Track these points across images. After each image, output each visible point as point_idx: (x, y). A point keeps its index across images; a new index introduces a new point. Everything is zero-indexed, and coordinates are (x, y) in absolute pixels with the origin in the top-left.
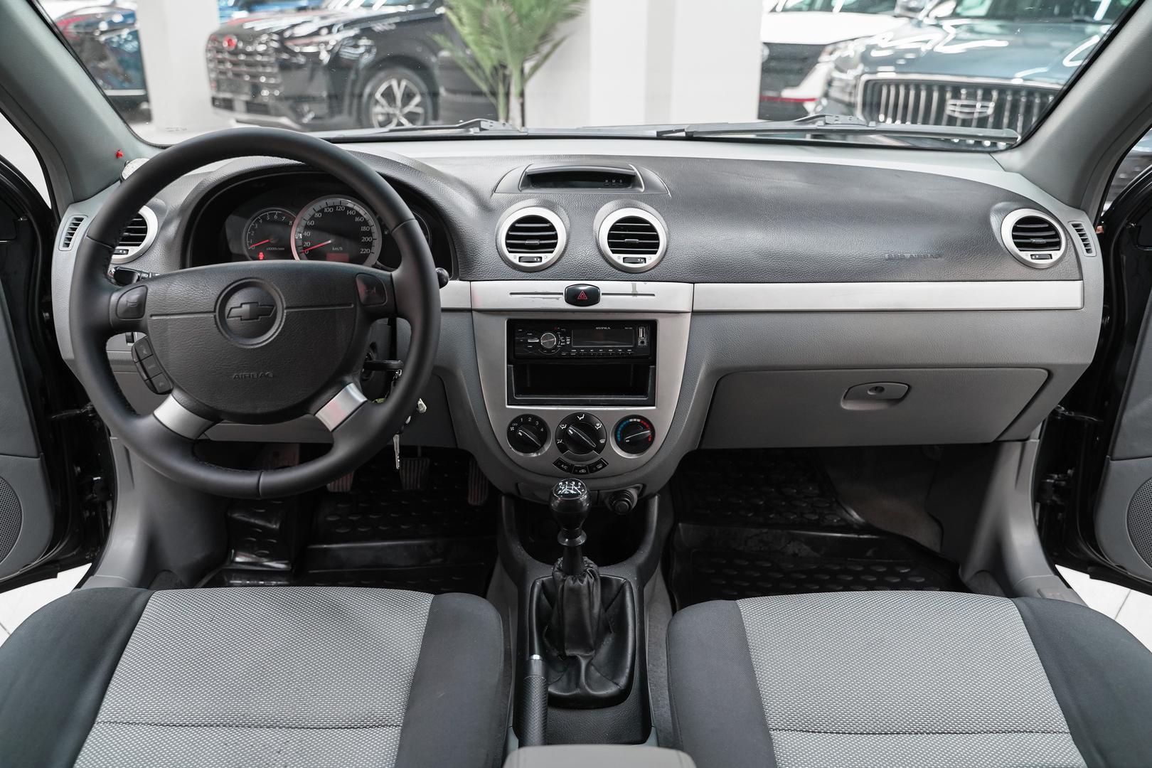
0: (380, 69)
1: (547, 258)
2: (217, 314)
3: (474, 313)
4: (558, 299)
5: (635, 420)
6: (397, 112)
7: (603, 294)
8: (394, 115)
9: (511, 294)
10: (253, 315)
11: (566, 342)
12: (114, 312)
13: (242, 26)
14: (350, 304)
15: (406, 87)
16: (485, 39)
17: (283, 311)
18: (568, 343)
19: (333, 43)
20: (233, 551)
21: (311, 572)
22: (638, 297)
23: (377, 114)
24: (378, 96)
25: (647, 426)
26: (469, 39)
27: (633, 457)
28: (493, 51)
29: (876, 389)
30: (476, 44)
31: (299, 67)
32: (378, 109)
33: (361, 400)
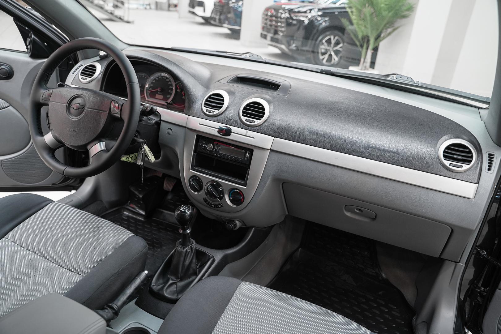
0: (328, 31)
1: (216, 112)
2: (67, 105)
3: (186, 129)
4: (215, 130)
5: (237, 191)
6: (331, 49)
7: (233, 133)
8: (329, 50)
9: (200, 124)
10: (77, 108)
11: (217, 149)
13: (281, 6)
14: (107, 111)
15: (337, 39)
16: (361, 22)
17: (86, 109)
18: (218, 150)
19: (310, 16)
20: (129, 202)
21: (153, 218)
22: (247, 137)
23: (322, 49)
24: (324, 41)
25: (242, 195)
26: (354, 21)
27: (235, 206)
28: (363, 28)
29: (359, 210)
30: (358, 24)
31: (294, 25)
32: (322, 47)
33: (103, 148)
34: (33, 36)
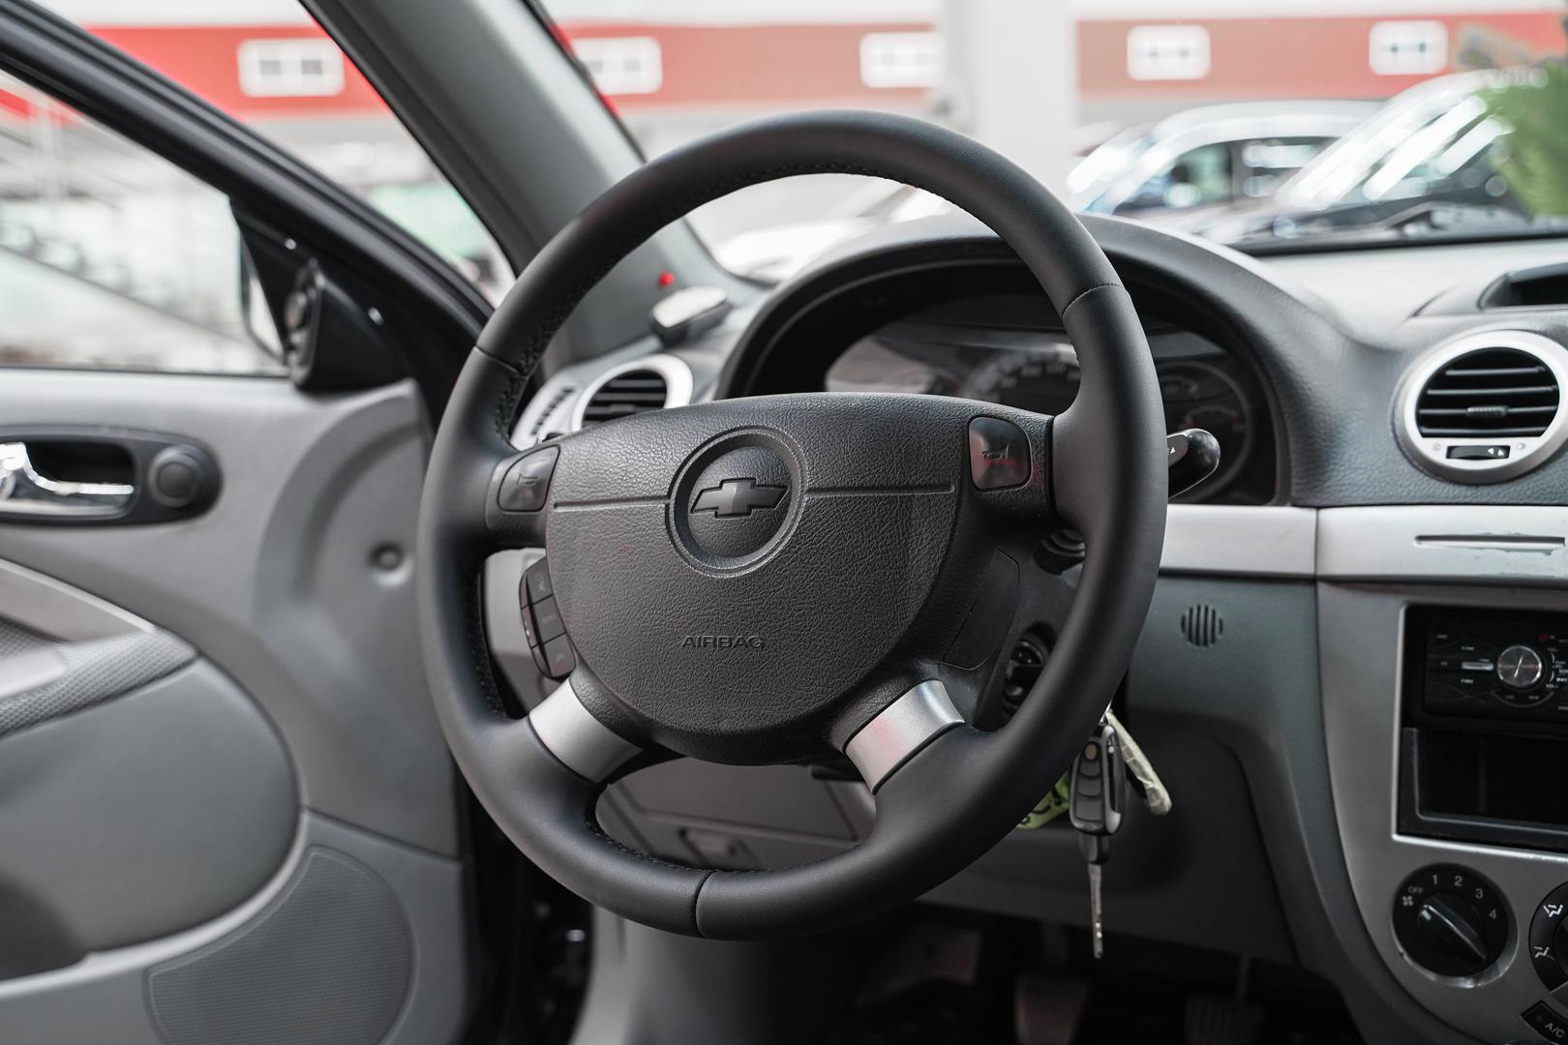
1: (1522, 448)
2: (672, 501)
3: (1322, 588)
4: (1548, 552)
9: (1421, 538)
10: (742, 509)
12: (494, 498)
14: (948, 488)
17: (802, 497)
33: (947, 716)
34: (321, 281)
